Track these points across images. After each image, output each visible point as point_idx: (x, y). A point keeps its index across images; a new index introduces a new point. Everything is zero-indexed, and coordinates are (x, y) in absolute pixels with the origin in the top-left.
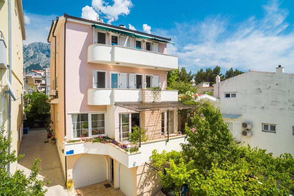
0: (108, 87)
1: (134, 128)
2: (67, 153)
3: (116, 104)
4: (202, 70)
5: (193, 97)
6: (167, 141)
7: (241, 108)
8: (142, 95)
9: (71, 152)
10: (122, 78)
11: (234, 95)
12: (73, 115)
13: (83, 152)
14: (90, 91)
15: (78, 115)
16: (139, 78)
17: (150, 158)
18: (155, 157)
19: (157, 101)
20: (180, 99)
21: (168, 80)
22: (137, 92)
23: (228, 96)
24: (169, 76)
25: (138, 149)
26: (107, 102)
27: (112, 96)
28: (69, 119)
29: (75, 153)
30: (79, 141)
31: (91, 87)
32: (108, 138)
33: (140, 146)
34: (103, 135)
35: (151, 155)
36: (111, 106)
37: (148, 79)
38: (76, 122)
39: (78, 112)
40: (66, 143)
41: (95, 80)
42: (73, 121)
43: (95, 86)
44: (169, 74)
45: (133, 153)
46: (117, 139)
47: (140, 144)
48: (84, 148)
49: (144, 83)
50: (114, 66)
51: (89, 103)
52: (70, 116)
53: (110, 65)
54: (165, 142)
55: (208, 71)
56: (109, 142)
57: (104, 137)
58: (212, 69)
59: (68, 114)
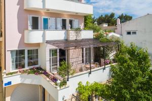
0: (41, 29)
1: (62, 63)
2: (6, 84)
3: (48, 42)
4: (102, 16)
5: (105, 35)
6: (90, 73)
7: (141, 43)
8: (67, 34)
9: (9, 83)
10: (51, 22)
11: (134, 33)
12: (12, 51)
13: (20, 82)
14: (26, 32)
15: (17, 51)
16: (64, 21)
17: (76, 89)
18: (81, 89)
19: (78, 38)
20: (95, 37)
21: (85, 22)
22: (63, 32)
23: (129, 33)
24: (85, 20)
25: (66, 82)
26: (40, 40)
27: (44, 36)
28: (8, 55)
29: (12, 84)
30: (17, 72)
31: (27, 29)
32: (41, 69)
33: (68, 80)
34: (36, 66)
35: (77, 86)
36: (43, 43)
37: (71, 22)
38: (15, 57)
39: (17, 49)
40: (5, 76)
41: (30, 23)
42: (12, 56)
43: (30, 28)
44: (86, 18)
45: (62, 88)
46: (48, 70)
47: (68, 78)
48: (20, 79)
49: (68, 25)
50: (46, 13)
51: (26, 42)
52: (9, 52)
53: (42, 11)
54: (88, 74)
55: (106, 16)
56: (42, 73)
57: (37, 68)
58: (109, 15)
59: (8, 51)
